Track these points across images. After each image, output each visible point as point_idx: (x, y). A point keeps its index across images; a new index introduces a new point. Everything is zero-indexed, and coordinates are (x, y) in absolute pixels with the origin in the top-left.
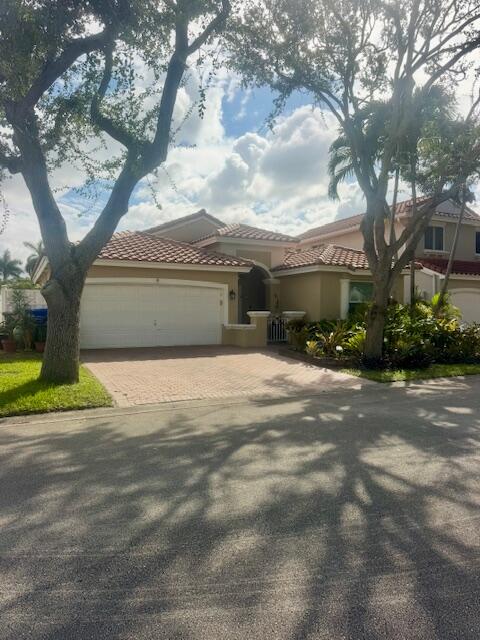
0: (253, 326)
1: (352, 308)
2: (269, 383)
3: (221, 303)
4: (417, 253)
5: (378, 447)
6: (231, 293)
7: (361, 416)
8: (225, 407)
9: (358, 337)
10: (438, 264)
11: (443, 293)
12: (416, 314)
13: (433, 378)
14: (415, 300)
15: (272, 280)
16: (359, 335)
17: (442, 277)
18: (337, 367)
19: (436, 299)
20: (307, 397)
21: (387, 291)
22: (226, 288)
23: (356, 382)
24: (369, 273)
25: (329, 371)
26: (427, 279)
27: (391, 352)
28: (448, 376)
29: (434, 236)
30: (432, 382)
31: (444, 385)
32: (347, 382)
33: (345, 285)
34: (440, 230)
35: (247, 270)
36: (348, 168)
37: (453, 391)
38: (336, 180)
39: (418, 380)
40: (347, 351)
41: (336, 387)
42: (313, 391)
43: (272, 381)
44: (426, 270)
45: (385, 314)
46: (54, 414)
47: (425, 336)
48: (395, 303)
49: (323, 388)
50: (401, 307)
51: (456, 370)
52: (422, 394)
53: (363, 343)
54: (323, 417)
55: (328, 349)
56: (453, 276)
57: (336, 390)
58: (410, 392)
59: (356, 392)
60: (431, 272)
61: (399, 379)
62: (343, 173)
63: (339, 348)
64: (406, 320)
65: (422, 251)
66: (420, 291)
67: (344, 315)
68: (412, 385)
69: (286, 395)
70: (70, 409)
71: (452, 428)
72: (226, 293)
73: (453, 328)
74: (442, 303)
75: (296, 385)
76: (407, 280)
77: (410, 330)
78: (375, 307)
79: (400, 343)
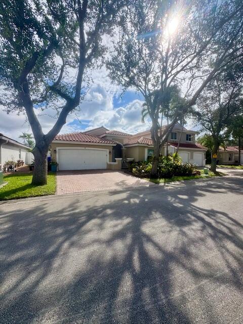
0: (116, 163)
1: (149, 157)
2: (117, 184)
3: (107, 155)
4: (168, 140)
5: (150, 220)
6: (110, 152)
7: (146, 200)
8: (96, 195)
9: (149, 167)
10: (175, 144)
11: (177, 153)
12: (168, 160)
13: (173, 181)
14: (168, 155)
15: (123, 148)
16: (150, 166)
17: (176, 148)
18: (142, 177)
19: (174, 155)
20: (129, 191)
21: (159, 152)
22: (108, 150)
23: (148, 183)
24: (153, 146)
25: (139, 179)
26: (172, 149)
27: (160, 172)
28: (178, 181)
29: (174, 135)
30: (173, 183)
31: (177, 185)
32: (145, 183)
33: (146, 150)
34: (176, 133)
35: (115, 145)
36: (147, 113)
37: (180, 187)
38: (144, 117)
39: (168, 182)
40: (146, 172)
41: (141, 185)
42: (132, 187)
43: (118, 183)
44: (171, 146)
45: (158, 160)
46: (30, 198)
47: (171, 167)
48: (162, 156)
49: (136, 186)
50: (164, 157)
51: (181, 178)
52: (170, 189)
53: (151, 169)
54: (132, 200)
55: (140, 171)
56: (180, 148)
57: (140, 187)
58: (166, 188)
59: (147, 188)
60: (173, 147)
61: (162, 182)
62: (146, 114)
63: (143, 171)
64: (165, 161)
65: (170, 139)
66: (169, 152)
67: (146, 160)
68: (166, 185)
69: (122, 190)
70: (37, 196)
71: (181, 207)
72: (108, 152)
73: (180, 165)
74: (176, 156)
75: (127, 185)
76: (166, 149)
77: (166, 165)
78: (155, 157)
79: (163, 169)
